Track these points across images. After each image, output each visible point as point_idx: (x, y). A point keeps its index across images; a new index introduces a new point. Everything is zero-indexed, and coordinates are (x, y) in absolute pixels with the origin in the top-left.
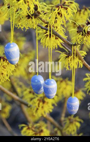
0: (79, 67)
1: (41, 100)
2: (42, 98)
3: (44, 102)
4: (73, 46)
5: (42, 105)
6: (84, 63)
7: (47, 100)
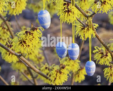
0: (93, 37)
1: (58, 71)
2: (59, 70)
3: (60, 73)
4: (90, 17)
5: (59, 75)
6: (96, 34)
7: (63, 71)
